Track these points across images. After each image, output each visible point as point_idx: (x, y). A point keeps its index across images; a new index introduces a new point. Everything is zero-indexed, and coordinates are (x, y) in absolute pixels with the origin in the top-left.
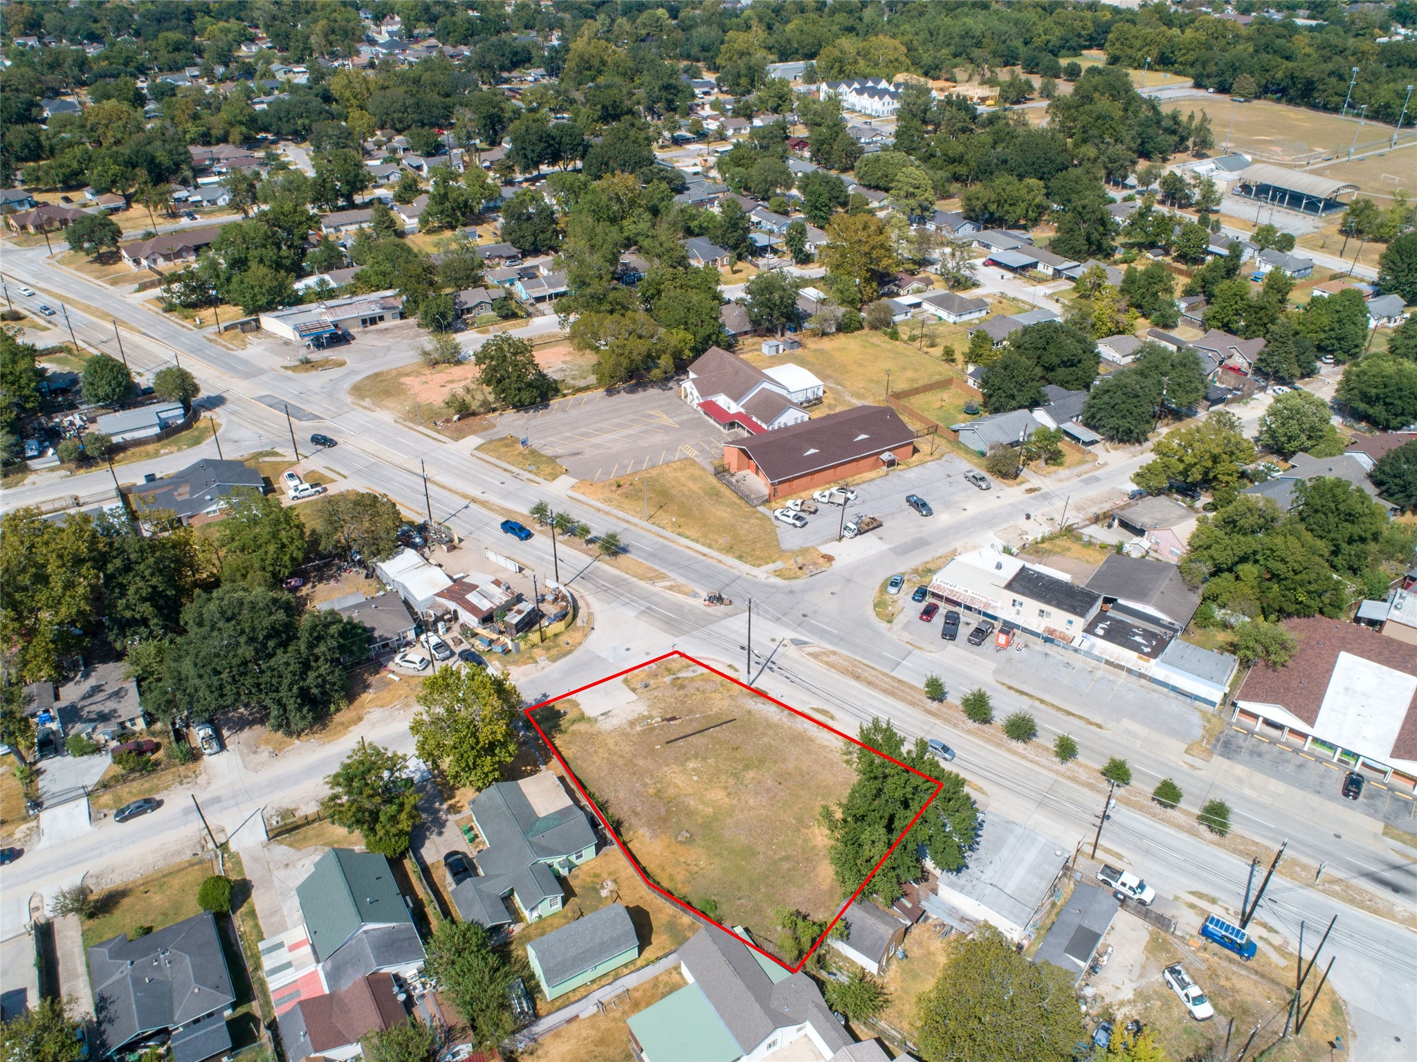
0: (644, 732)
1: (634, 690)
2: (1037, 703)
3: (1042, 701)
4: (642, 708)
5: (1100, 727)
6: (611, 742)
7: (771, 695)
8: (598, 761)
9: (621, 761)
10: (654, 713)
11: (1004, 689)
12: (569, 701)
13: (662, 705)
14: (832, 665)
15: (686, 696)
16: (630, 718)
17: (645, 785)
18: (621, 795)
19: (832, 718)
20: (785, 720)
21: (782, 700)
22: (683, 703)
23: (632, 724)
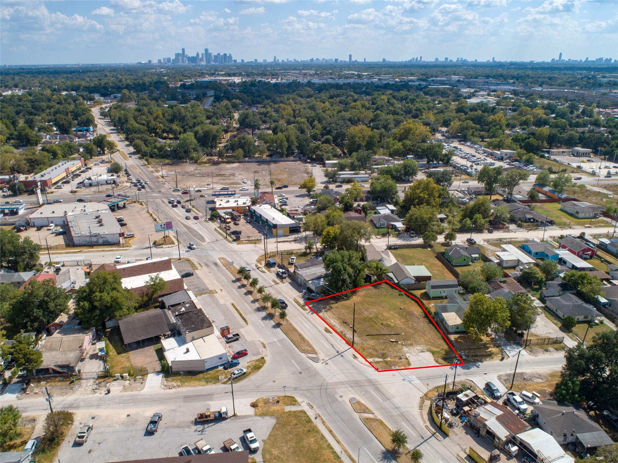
0: (407, 340)
1: (407, 359)
2: (243, 315)
3: (241, 315)
4: (405, 349)
5: (233, 304)
6: (422, 340)
7: (345, 342)
8: (429, 336)
9: (420, 333)
10: (400, 346)
11: (249, 322)
12: (439, 363)
13: (396, 348)
14: (310, 346)
15: (383, 350)
16: (412, 347)
17: (412, 324)
18: (422, 324)
19: (326, 328)
20: (346, 331)
21: (341, 339)
22: (386, 347)
23: (411, 345)
